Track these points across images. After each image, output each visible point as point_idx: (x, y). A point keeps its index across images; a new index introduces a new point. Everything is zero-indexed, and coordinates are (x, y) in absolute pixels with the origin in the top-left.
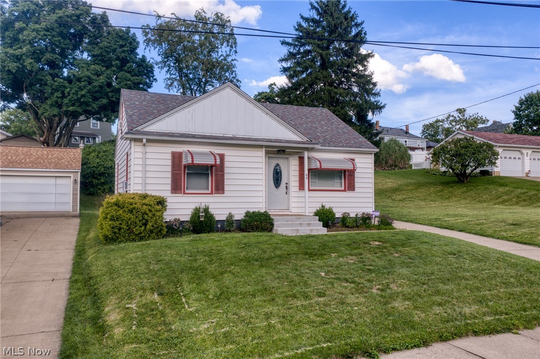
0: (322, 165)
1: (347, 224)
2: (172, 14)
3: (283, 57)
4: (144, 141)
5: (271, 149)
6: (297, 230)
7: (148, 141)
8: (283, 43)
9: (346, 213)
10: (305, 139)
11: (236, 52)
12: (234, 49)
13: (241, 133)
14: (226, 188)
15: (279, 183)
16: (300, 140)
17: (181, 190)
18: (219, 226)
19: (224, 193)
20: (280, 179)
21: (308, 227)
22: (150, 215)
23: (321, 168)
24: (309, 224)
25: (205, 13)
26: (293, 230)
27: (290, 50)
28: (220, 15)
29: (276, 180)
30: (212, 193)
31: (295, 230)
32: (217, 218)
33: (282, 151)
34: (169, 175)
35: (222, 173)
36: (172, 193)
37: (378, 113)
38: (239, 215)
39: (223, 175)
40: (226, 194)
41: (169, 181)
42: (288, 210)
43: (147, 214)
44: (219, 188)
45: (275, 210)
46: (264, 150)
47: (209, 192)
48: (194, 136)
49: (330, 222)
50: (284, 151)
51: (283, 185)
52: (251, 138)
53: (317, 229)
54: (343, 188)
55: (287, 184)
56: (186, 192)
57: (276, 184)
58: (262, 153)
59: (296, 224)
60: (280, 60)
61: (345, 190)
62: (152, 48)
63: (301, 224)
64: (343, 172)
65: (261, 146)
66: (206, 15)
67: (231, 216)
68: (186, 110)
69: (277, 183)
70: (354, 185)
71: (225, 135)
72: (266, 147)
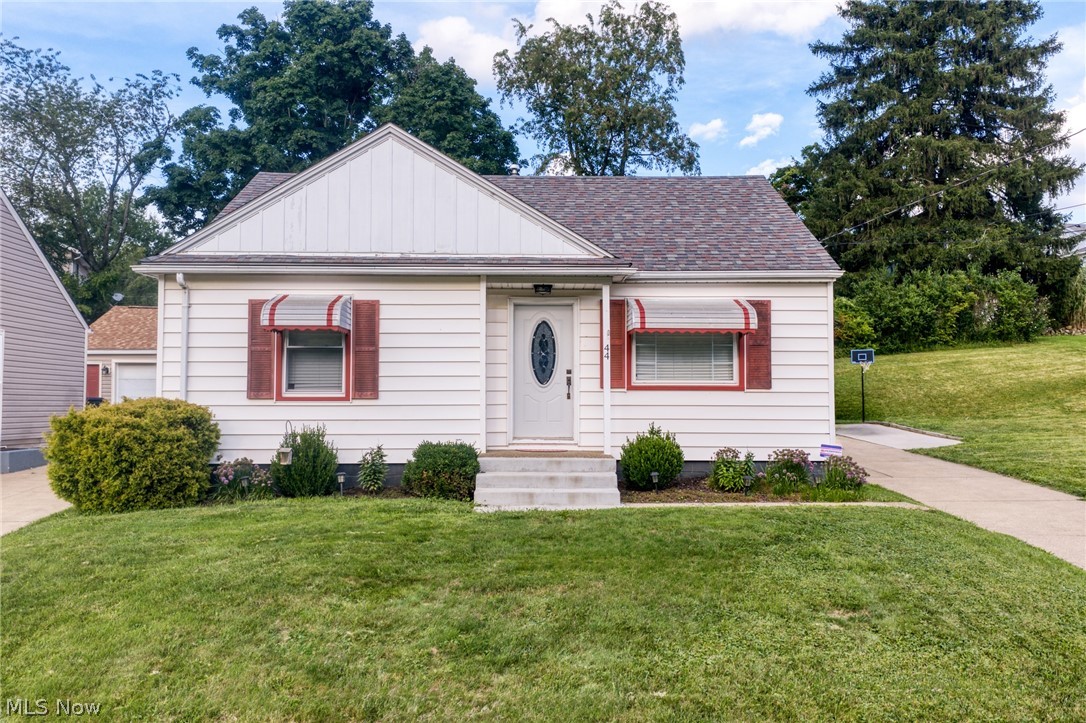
0: (647, 320)
1: (722, 482)
2: (548, 20)
3: (818, 82)
4: (180, 277)
5: (518, 285)
6: (531, 495)
7: (189, 277)
8: (819, 49)
9: (729, 450)
10: (601, 254)
11: (681, 81)
12: (678, 74)
13: (424, 248)
14: (383, 384)
15: (548, 372)
16: (583, 255)
17: (270, 389)
18: (341, 479)
19: (377, 398)
20: (550, 359)
21: (575, 487)
22: (137, 448)
23: (642, 328)
24: (577, 481)
25: (620, 7)
26: (517, 494)
27: (835, 63)
28: (652, 6)
29: (541, 363)
30: (346, 398)
31: (523, 494)
32: (343, 458)
33: (543, 286)
34: (244, 355)
35: (371, 349)
36: (249, 397)
37: (1064, 188)
38: (400, 452)
39: (375, 353)
40: (384, 398)
41: (243, 370)
42: (571, 439)
43: (129, 449)
44: (365, 384)
45: (534, 439)
46: (483, 286)
47: (342, 394)
48: (296, 261)
49: (653, 474)
50: (549, 288)
51: (559, 375)
52: (445, 259)
53: (588, 495)
54: (735, 382)
55: (569, 372)
56: (285, 394)
57: (539, 372)
58: (478, 294)
59: (538, 478)
60: (812, 90)
61: (740, 388)
62: (516, 97)
63: (552, 479)
64: (735, 337)
65: (475, 278)
66: (621, 11)
67: (379, 453)
68: (287, 201)
69: (544, 371)
70: (769, 374)
71: (381, 255)
72: (490, 278)
